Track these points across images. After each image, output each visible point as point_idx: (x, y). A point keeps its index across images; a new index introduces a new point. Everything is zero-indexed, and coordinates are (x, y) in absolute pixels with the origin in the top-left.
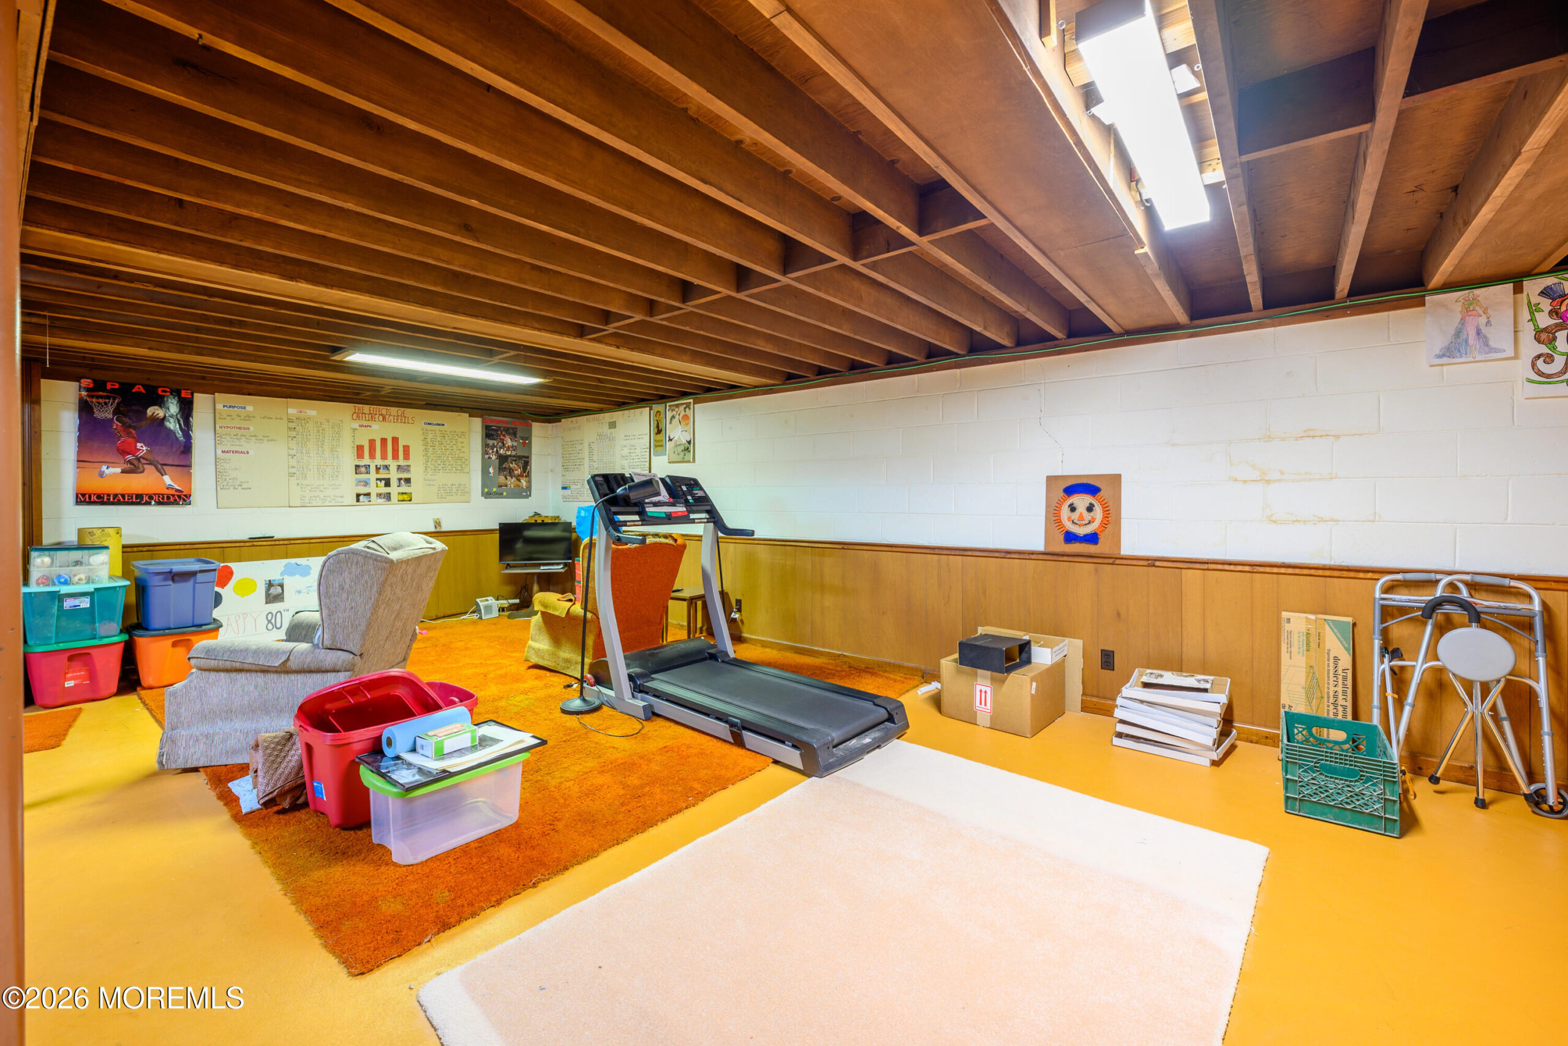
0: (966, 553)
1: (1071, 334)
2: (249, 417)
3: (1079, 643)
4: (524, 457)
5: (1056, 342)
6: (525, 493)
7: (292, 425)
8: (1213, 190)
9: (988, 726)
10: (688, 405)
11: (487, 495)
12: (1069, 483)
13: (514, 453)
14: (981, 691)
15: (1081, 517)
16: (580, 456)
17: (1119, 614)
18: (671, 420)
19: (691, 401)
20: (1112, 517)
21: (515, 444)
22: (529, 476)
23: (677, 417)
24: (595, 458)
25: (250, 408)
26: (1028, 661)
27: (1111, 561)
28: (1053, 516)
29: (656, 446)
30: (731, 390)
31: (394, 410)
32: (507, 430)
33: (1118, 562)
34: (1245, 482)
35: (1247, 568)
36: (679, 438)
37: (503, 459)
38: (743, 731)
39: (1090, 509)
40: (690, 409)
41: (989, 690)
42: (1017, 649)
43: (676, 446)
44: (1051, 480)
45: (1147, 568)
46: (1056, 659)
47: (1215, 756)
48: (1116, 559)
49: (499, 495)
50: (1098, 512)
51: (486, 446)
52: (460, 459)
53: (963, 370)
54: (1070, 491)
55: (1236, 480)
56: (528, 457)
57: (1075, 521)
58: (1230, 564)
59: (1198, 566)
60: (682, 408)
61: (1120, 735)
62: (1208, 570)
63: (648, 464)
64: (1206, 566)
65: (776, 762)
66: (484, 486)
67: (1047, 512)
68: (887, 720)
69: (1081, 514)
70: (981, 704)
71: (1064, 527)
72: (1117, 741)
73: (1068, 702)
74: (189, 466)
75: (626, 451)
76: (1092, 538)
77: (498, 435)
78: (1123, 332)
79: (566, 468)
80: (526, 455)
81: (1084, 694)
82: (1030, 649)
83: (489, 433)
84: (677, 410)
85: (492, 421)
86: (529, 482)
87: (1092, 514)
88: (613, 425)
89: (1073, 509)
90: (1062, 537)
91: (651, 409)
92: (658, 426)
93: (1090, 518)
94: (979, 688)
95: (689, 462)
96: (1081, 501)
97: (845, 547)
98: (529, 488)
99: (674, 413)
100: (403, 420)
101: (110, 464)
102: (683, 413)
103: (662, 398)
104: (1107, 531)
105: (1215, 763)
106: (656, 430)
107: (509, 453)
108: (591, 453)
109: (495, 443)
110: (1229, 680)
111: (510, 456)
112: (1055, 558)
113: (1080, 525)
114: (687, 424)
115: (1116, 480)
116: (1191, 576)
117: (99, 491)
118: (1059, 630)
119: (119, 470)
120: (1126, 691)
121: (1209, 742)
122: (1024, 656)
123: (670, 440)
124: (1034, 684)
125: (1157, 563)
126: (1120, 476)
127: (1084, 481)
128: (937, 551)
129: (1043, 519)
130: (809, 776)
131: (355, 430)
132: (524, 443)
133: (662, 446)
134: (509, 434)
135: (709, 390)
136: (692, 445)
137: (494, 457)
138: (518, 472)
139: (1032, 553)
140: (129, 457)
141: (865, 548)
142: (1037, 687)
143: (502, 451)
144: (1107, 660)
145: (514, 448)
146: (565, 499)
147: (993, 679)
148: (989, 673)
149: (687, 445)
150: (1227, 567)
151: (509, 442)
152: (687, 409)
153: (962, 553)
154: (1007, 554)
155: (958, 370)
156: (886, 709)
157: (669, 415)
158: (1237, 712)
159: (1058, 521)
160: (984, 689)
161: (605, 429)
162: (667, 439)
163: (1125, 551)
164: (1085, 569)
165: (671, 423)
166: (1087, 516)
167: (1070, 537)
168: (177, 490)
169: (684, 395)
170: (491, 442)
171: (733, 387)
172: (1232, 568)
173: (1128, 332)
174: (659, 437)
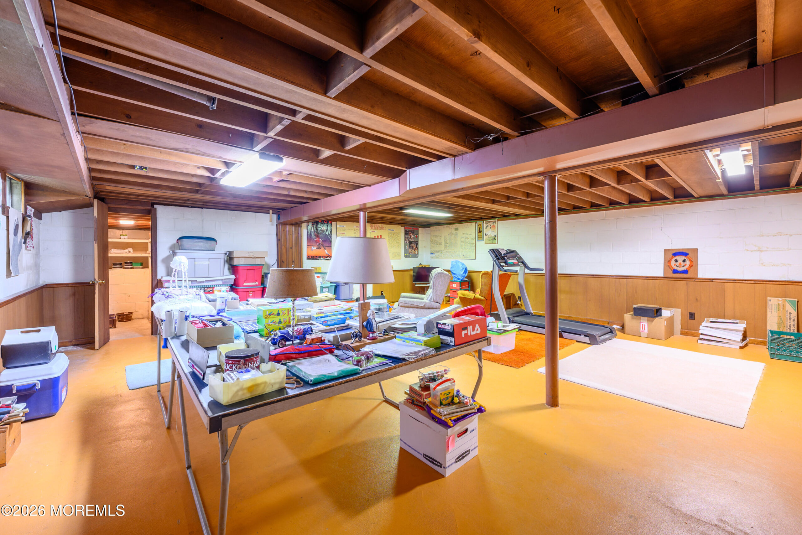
0: (628, 278)
1: (676, 197)
2: (345, 230)
3: (679, 310)
4: (416, 242)
5: (669, 200)
6: (416, 256)
7: (355, 232)
8: (748, 167)
9: (646, 337)
10: (495, 222)
11: (406, 256)
12: (675, 252)
13: (413, 240)
14: (643, 325)
15: (680, 264)
16: (440, 241)
17: (697, 299)
18: (486, 227)
19: (497, 220)
20: (694, 264)
21: (414, 237)
22: (418, 249)
23: (489, 226)
24: (448, 242)
25: (345, 226)
26: (661, 315)
27: (693, 280)
28: (667, 263)
29: (478, 237)
30: (517, 216)
31: (380, 225)
32: (411, 231)
33: (696, 280)
34: (752, 251)
35: (752, 282)
36: (490, 234)
37: (410, 242)
38: (563, 333)
39: (684, 261)
40: (496, 223)
41: (646, 324)
42: (656, 311)
43: (489, 237)
44: (666, 251)
45: (709, 283)
46: (672, 315)
47: (741, 345)
48: (695, 279)
49: (409, 257)
50: (688, 262)
51: (405, 238)
52: (398, 243)
53: (626, 210)
54: (675, 254)
55: (748, 250)
56: (417, 242)
57: (678, 265)
58: (745, 280)
59: (731, 281)
60: (492, 223)
61: (701, 339)
62: (736, 283)
63: (474, 244)
64: (735, 281)
65: (577, 341)
66: (405, 253)
67: (665, 262)
68: (610, 332)
69: (680, 263)
70: (643, 329)
71: (673, 267)
72: (699, 341)
73: (675, 331)
74: (331, 247)
75: (463, 239)
76: (686, 272)
77: (409, 234)
78: (699, 196)
79: (432, 246)
80: (417, 241)
81: (681, 329)
82: (661, 311)
83: (407, 233)
84: (489, 223)
85: (407, 228)
86: (418, 251)
87: (685, 263)
88: (457, 229)
89: (676, 261)
90: (671, 272)
91: (476, 223)
92: (480, 230)
93: (684, 264)
94: (642, 324)
95: (496, 244)
96: (680, 258)
97: (572, 276)
98: (418, 253)
99: (488, 225)
100: (383, 229)
101: (314, 246)
102: (492, 225)
103: (481, 219)
104: (691, 269)
105: (741, 348)
106: (479, 231)
107: (412, 240)
108: (445, 240)
109: (408, 236)
110: (746, 321)
111: (412, 241)
112: (668, 279)
113: (680, 267)
114: (495, 229)
115: (695, 250)
116: (728, 285)
117: (312, 255)
118: (670, 306)
119: (316, 248)
120: (704, 324)
121: (739, 340)
122: (659, 313)
123: (486, 235)
124: (665, 322)
125: (714, 281)
126: (697, 249)
127: (682, 251)
128: (615, 277)
129: (663, 265)
130: (593, 345)
131: (370, 233)
132: (416, 236)
133: (481, 237)
134: (412, 233)
135: (504, 216)
136: (497, 237)
137: (408, 242)
138: (415, 248)
139: (659, 277)
140: (318, 244)
141: (581, 276)
142: (666, 323)
143: (410, 240)
144: (692, 316)
145: (414, 238)
146: (432, 258)
147: (648, 320)
148: (646, 318)
149: (494, 237)
150: (744, 282)
151: (412, 236)
152: (494, 223)
153: (626, 278)
154: (647, 278)
155: (624, 210)
156: (610, 328)
157: (485, 225)
158: (748, 334)
159: (670, 266)
160: (644, 324)
161: (453, 231)
162: (484, 235)
163: (700, 276)
164: (683, 283)
165: (486, 228)
166: (683, 264)
167: (675, 271)
168: (329, 255)
169: (493, 218)
170: (407, 236)
171: (516, 215)
172: (746, 282)
173: (701, 197)
174: (480, 234)
